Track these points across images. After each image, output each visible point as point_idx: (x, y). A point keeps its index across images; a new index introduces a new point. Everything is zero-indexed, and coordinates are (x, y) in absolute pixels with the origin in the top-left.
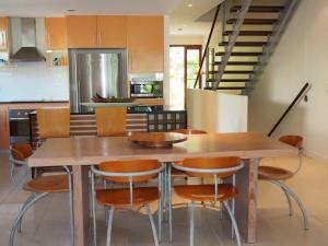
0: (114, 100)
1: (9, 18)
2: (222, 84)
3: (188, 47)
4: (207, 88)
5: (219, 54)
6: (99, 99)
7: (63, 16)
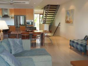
0: (23, 25)
1: (2, 9)
2: (46, 23)
3: (40, 14)
4: (43, 23)
5: (44, 18)
6: (20, 25)
7: (13, 9)
